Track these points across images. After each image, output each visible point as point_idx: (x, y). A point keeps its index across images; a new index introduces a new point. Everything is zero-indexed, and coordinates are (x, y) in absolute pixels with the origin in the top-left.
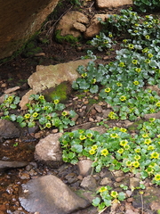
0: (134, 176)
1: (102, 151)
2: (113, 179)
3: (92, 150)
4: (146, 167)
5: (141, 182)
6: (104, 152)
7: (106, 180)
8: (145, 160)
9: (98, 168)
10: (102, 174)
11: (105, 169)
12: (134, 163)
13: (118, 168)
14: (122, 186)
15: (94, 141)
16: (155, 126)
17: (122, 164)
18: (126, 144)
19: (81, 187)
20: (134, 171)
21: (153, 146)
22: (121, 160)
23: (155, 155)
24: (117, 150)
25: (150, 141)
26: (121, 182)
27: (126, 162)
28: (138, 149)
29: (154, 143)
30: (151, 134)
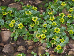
0: (42, 45)
1: (19, 25)
2: (26, 47)
3: (11, 24)
4: (51, 39)
5: (47, 51)
6: (20, 25)
7: (21, 48)
8: (50, 33)
9: (16, 38)
10: (19, 43)
11: (20, 38)
12: (42, 35)
13: (30, 38)
14: (33, 53)
15: (12, 16)
16: (57, 5)
17: (33, 35)
18: (36, 19)
19: (3, 53)
20: (42, 41)
21: (55, 23)
22: (33, 32)
23: (57, 30)
24: (29, 24)
25: (54, 18)
26: (32, 49)
27: (36, 34)
28: (45, 24)
29: (56, 20)
30: (54, 11)
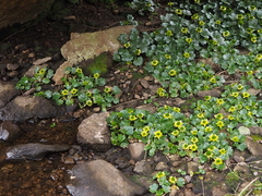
0: (192, 160)
1: (155, 133)
2: (169, 164)
3: (144, 132)
4: (205, 151)
5: (200, 167)
6: (157, 134)
7: (161, 165)
8: (203, 142)
9: (152, 152)
10: (156, 159)
11: (159, 152)
12: (191, 146)
13: (174, 151)
14: (180, 171)
15: (145, 122)
16: (210, 105)
17: (179, 147)
18: (180, 125)
19: (135, 172)
20: (192, 155)
21: (210, 128)
22: (177, 143)
23: (214, 138)
24: (170, 132)
25: (207, 122)
26: (178, 166)
27: (182, 145)
28: (194, 131)
29: (211, 123)
30: (206, 113)
